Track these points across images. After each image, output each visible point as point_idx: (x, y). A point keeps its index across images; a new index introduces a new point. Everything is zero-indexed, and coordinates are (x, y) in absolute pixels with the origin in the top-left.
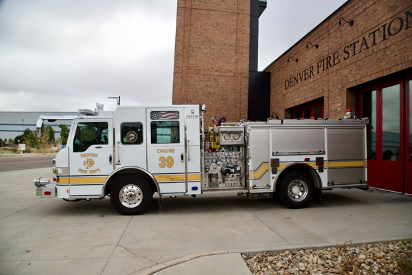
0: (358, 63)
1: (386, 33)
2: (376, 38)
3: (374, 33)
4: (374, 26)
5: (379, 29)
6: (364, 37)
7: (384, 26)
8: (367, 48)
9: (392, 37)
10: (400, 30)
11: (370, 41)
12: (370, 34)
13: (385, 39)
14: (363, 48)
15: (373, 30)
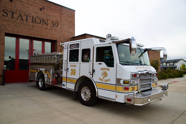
0: (15, 24)
1: (34, 20)
2: (28, 19)
3: (27, 16)
4: (27, 13)
5: (30, 16)
6: (20, 14)
7: (33, 17)
8: (22, 20)
9: (36, 23)
10: (40, 23)
11: (24, 18)
12: (24, 15)
13: (33, 22)
14: (19, 18)
15: (27, 15)
